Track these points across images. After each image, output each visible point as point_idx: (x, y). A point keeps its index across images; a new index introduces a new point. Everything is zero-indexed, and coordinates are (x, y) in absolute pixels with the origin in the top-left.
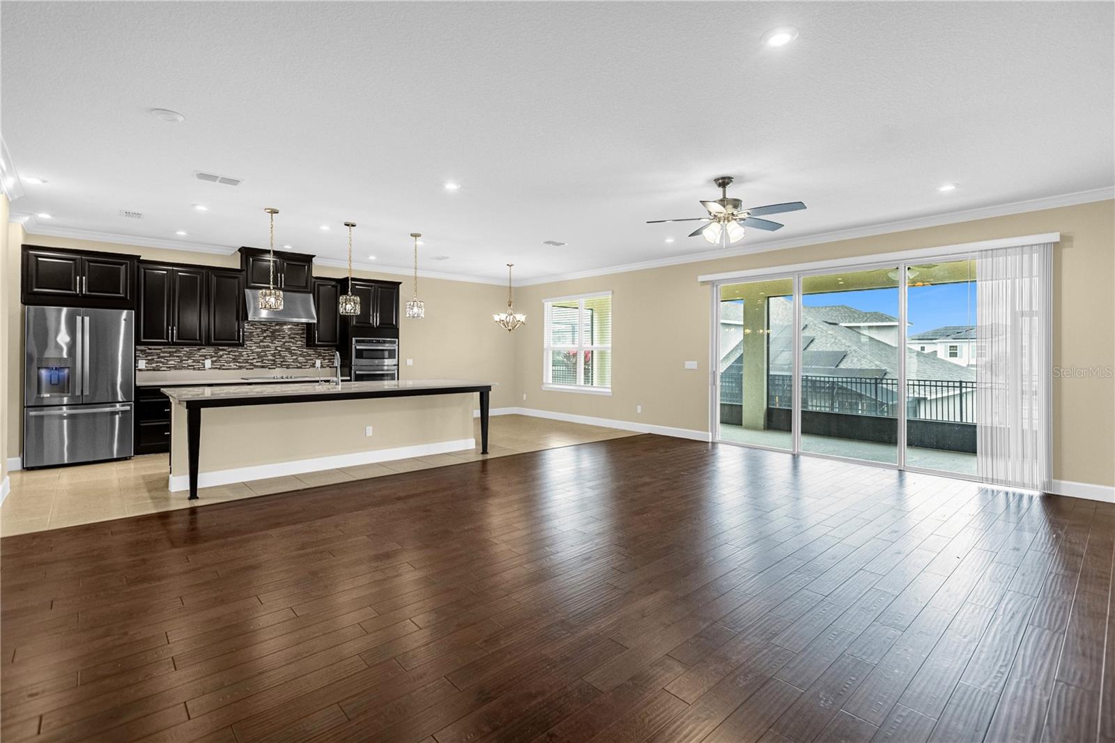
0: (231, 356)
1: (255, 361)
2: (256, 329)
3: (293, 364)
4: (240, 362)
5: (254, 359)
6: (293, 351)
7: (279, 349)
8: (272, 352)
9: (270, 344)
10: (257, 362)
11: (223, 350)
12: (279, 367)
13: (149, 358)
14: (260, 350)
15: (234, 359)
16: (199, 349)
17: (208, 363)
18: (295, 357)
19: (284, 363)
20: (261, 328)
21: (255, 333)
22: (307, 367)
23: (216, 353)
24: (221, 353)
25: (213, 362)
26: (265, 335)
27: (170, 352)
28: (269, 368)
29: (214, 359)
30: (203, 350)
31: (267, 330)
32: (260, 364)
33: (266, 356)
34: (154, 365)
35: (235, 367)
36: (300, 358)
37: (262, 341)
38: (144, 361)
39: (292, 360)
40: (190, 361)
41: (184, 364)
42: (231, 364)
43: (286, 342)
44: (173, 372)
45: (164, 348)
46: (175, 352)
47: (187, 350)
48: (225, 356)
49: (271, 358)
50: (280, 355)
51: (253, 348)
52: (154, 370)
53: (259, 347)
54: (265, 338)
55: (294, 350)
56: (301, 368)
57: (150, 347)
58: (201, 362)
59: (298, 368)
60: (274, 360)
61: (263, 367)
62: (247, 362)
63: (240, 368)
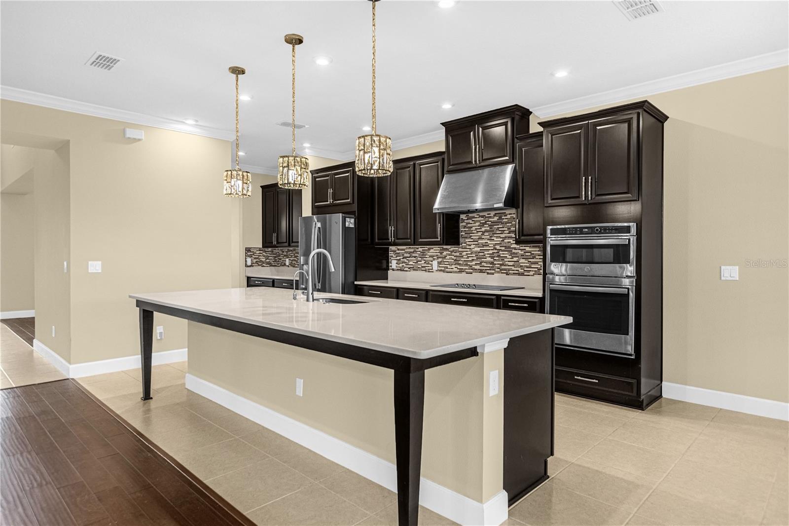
0: (453, 257)
1: (474, 263)
2: (475, 222)
3: (513, 268)
4: (459, 264)
5: (473, 260)
6: (513, 251)
7: (498, 247)
8: (491, 252)
9: (488, 241)
10: (476, 264)
11: (447, 250)
12: (498, 272)
13: (398, 258)
14: (478, 249)
15: (456, 260)
16: (429, 249)
17: (435, 263)
18: (515, 259)
19: (503, 267)
20: (479, 221)
21: (474, 228)
22: (531, 273)
23: (441, 253)
24: (445, 253)
25: (439, 263)
26: (483, 229)
27: (410, 253)
28: (488, 273)
29: (440, 260)
30: (432, 251)
31: (485, 223)
32: (478, 267)
33: (484, 257)
34: (401, 265)
35: (456, 270)
36: (522, 261)
37: (480, 238)
38: (396, 261)
39: (511, 264)
40: (423, 262)
41: (419, 265)
42: (453, 266)
43: (505, 238)
44: (413, 273)
45: (407, 248)
46: (413, 252)
47: (420, 249)
48: (448, 257)
49: (489, 259)
50: (499, 256)
51: (472, 246)
52: (401, 270)
53: (478, 245)
54: (483, 233)
55: (515, 249)
56: (522, 274)
57: (399, 247)
58: (430, 263)
59: (519, 274)
60: (492, 263)
61: (481, 271)
62: (467, 265)
63: (461, 271)
